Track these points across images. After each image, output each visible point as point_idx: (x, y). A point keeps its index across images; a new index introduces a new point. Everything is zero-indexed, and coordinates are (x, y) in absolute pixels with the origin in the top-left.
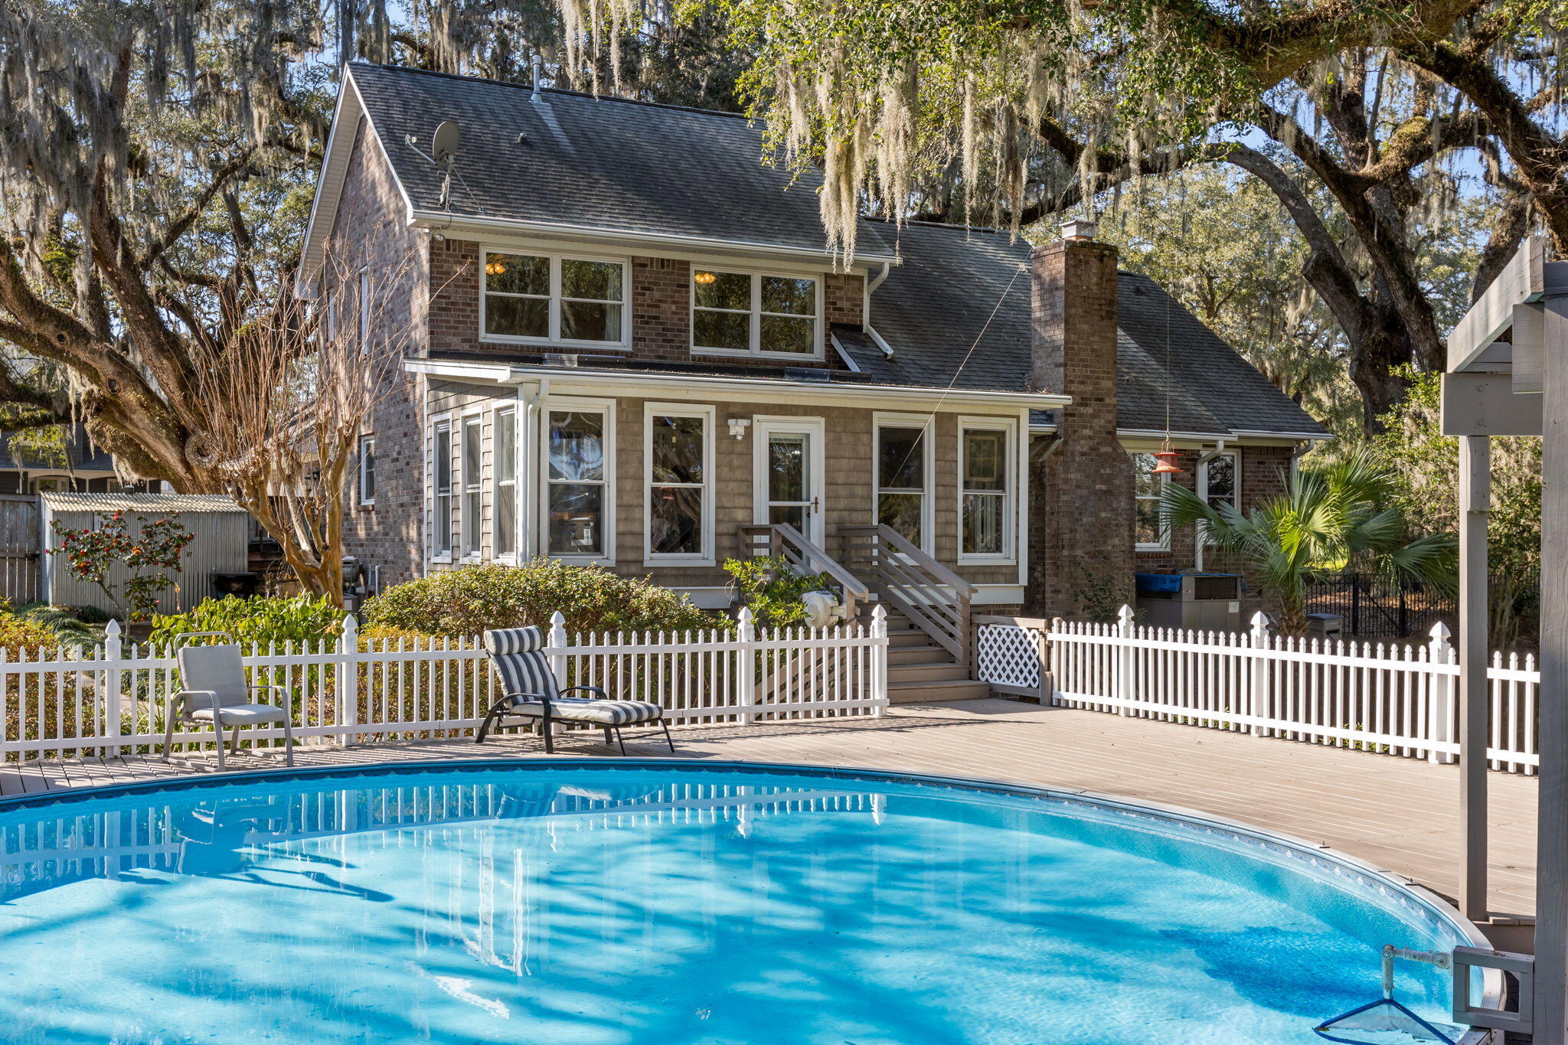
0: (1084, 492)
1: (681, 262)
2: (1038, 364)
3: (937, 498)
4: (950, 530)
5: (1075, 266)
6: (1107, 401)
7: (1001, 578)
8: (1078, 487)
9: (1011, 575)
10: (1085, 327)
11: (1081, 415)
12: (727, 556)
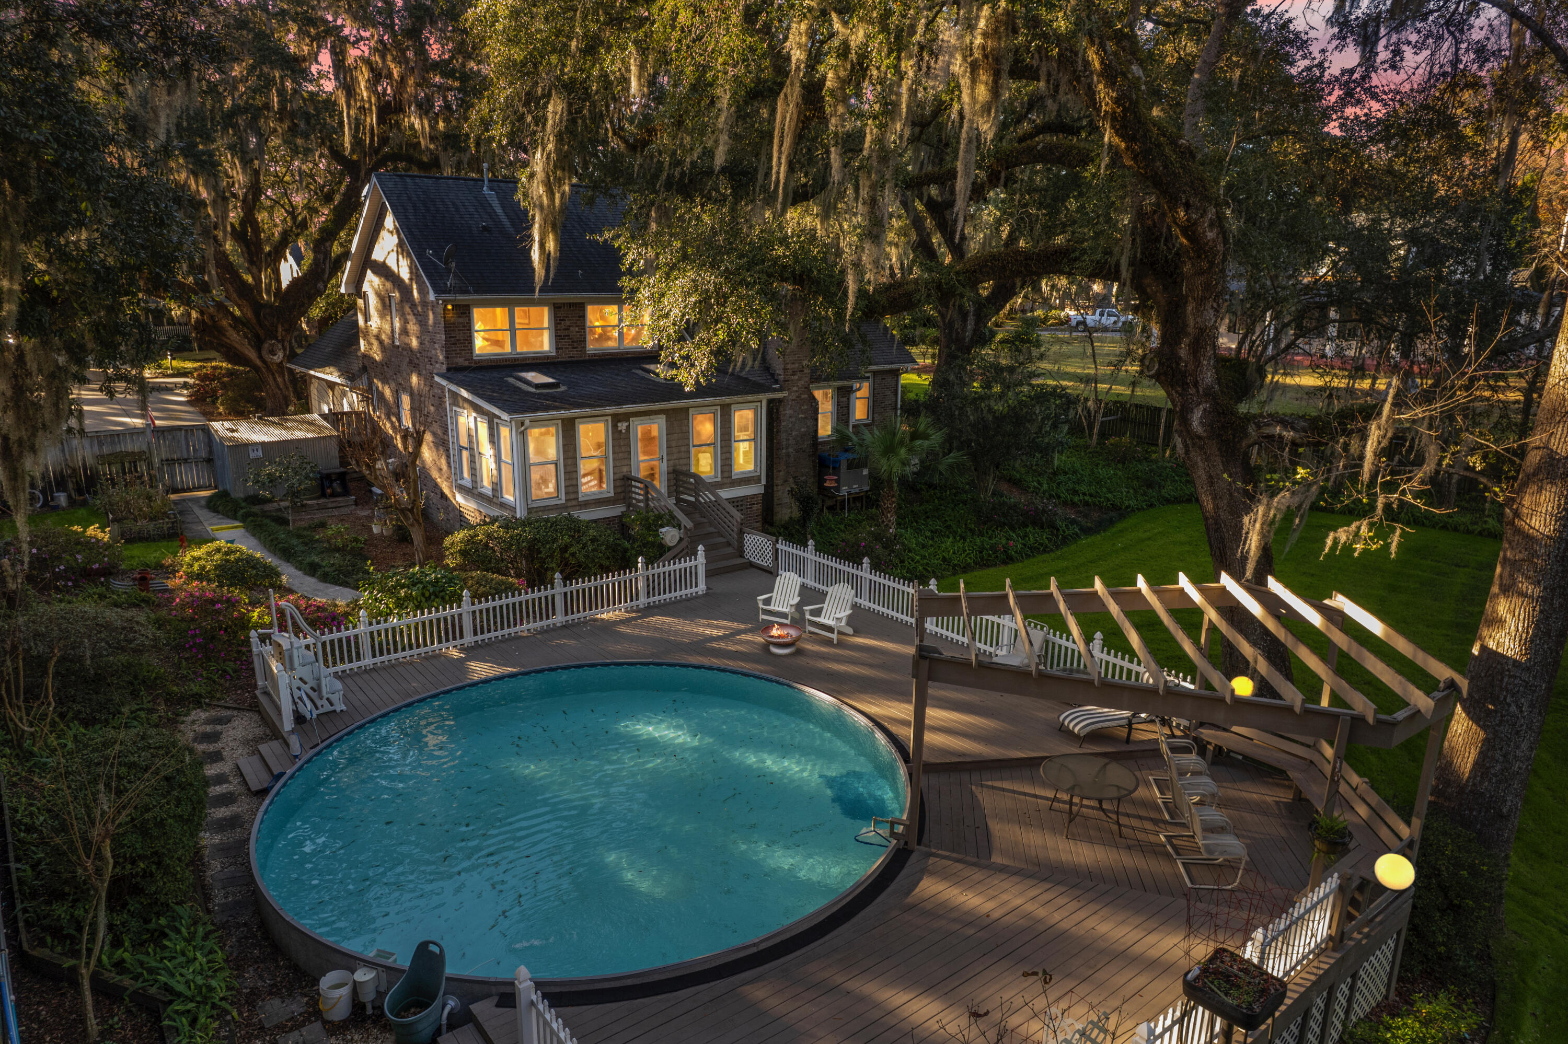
0: (794, 419)
3: (721, 447)
4: (728, 462)
6: (805, 371)
7: (753, 482)
8: (790, 417)
9: (758, 480)
11: (792, 380)
12: (619, 490)
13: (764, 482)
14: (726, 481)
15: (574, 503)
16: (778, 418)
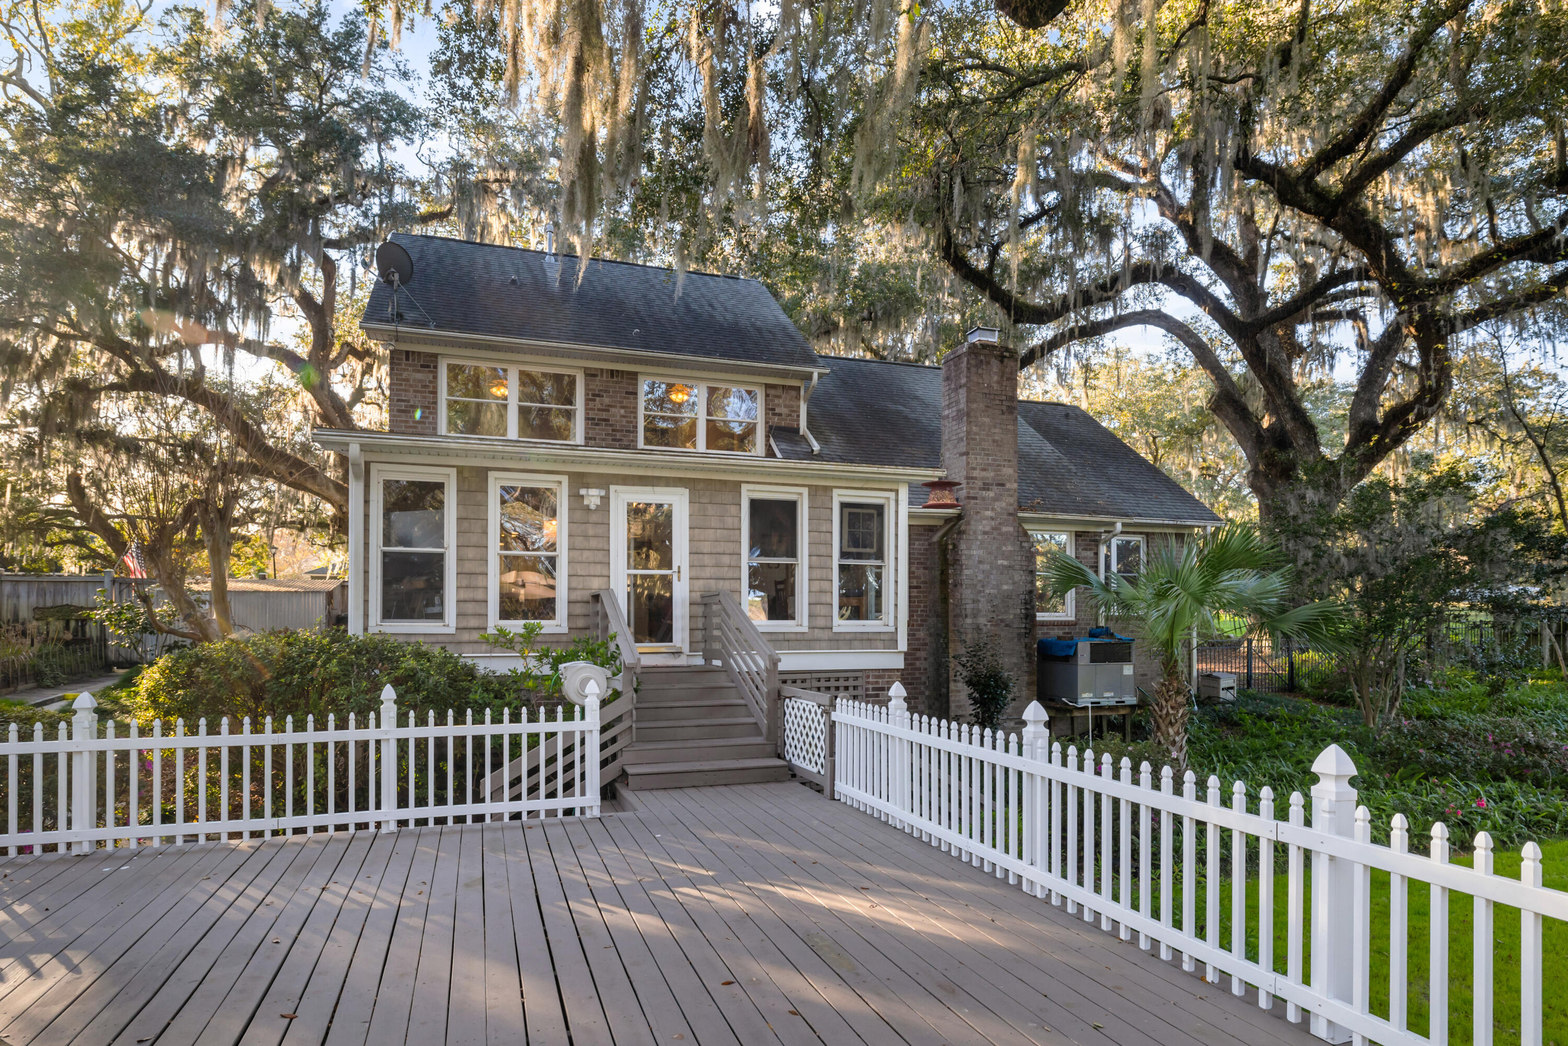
0: (987, 567)
1: (629, 373)
2: (947, 455)
3: (810, 567)
4: (825, 598)
5: (977, 366)
6: (1008, 486)
7: (879, 644)
8: (980, 562)
9: (891, 641)
10: (986, 420)
11: (984, 499)
12: (581, 623)
13: (903, 645)
14: (818, 633)
15: (475, 636)
16: (956, 561)
